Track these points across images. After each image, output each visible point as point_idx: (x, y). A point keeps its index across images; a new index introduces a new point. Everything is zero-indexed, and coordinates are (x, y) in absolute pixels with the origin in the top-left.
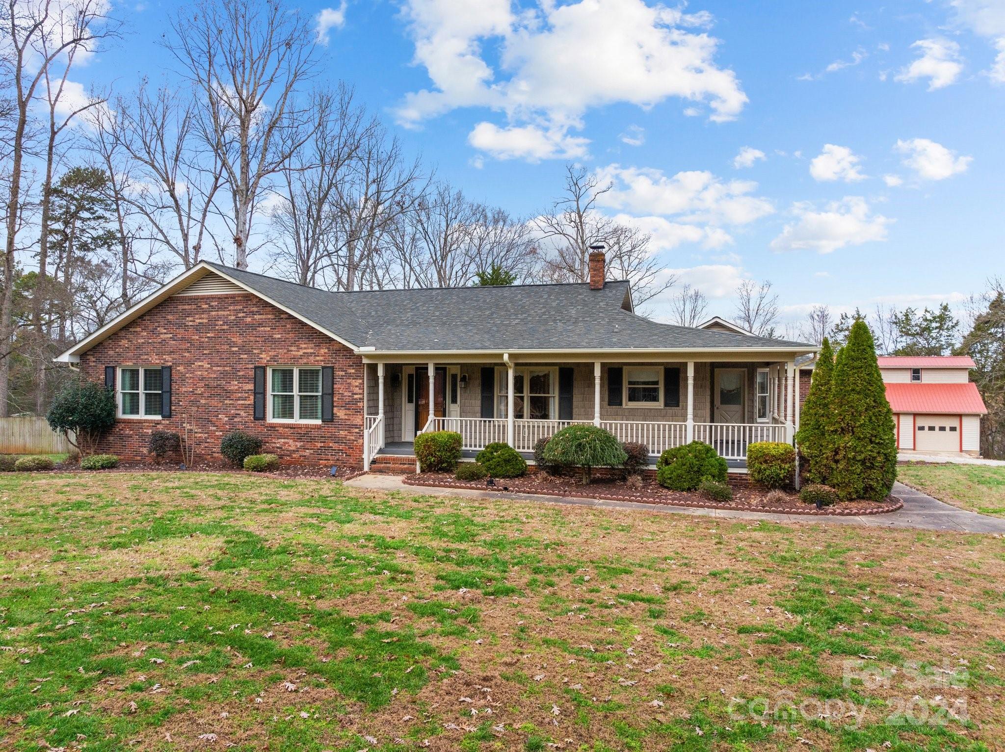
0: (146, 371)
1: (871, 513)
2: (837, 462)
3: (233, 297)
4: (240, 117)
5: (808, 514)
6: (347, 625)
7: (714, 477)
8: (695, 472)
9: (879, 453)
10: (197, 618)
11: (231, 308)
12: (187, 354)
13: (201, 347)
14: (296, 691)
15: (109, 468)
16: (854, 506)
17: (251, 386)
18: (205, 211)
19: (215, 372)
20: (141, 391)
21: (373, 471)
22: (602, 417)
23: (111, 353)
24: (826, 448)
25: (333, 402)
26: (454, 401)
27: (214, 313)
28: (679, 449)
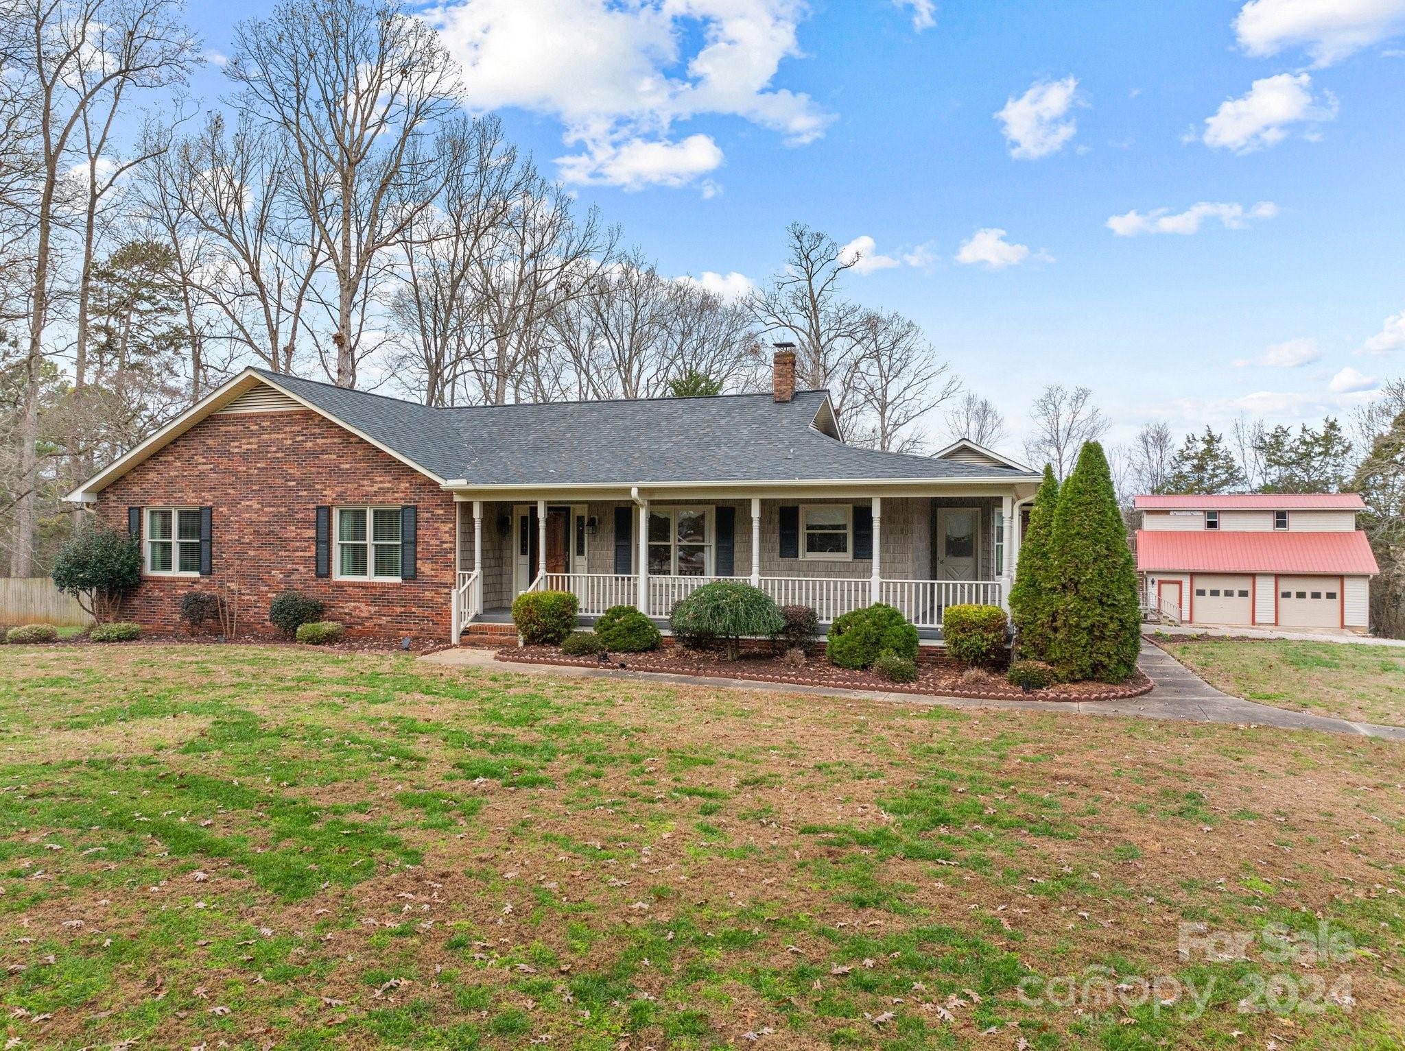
0: (180, 513)
1: (1097, 699)
2: (1055, 630)
3: (289, 414)
4: (342, 171)
5: (1011, 699)
6: (310, 816)
7: (898, 650)
8: (873, 644)
9: (1111, 618)
10: (128, 804)
11: (288, 429)
12: (231, 491)
13: (249, 482)
14: (205, 881)
15: (128, 640)
16: (1075, 690)
17: (312, 533)
18: (300, 298)
19: (267, 514)
20: (175, 539)
21: (464, 644)
22: (762, 572)
23: (136, 489)
24: (1042, 611)
25: (416, 552)
26: (580, 552)
27: (265, 436)
28: (855, 614)
